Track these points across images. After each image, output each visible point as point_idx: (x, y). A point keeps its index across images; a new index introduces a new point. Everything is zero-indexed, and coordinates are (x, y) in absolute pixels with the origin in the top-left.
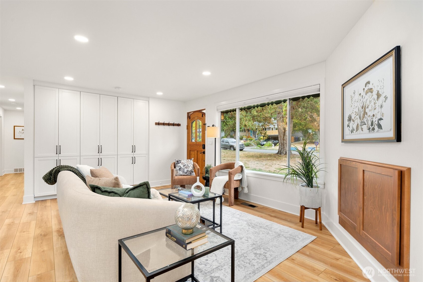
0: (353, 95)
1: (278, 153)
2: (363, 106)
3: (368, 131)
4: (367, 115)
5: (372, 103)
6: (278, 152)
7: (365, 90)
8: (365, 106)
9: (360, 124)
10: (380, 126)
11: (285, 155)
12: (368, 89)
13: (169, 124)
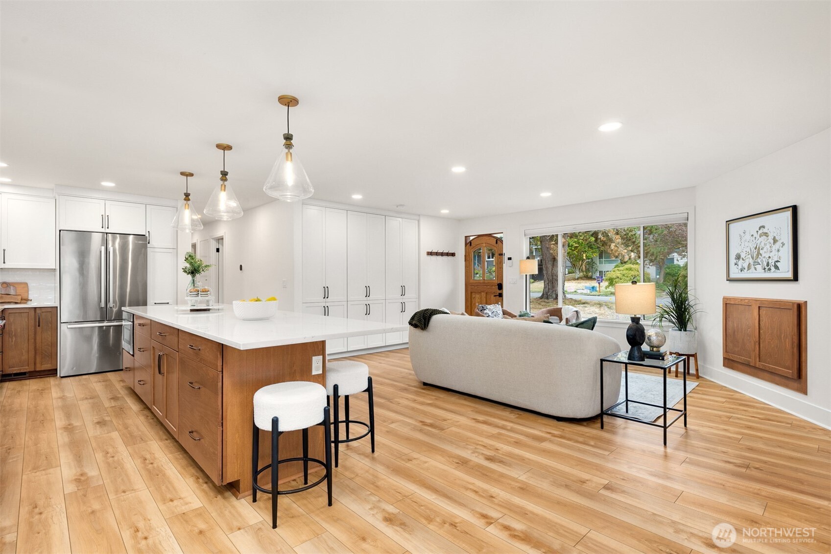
0: (743, 234)
1: (542, 297)
2: (756, 247)
3: (763, 271)
4: (761, 256)
5: (768, 246)
6: (543, 294)
7: (759, 233)
8: (759, 248)
9: (752, 263)
10: (777, 267)
11: (555, 301)
12: (763, 233)
13: (442, 254)
